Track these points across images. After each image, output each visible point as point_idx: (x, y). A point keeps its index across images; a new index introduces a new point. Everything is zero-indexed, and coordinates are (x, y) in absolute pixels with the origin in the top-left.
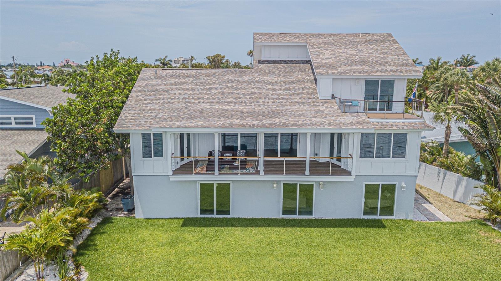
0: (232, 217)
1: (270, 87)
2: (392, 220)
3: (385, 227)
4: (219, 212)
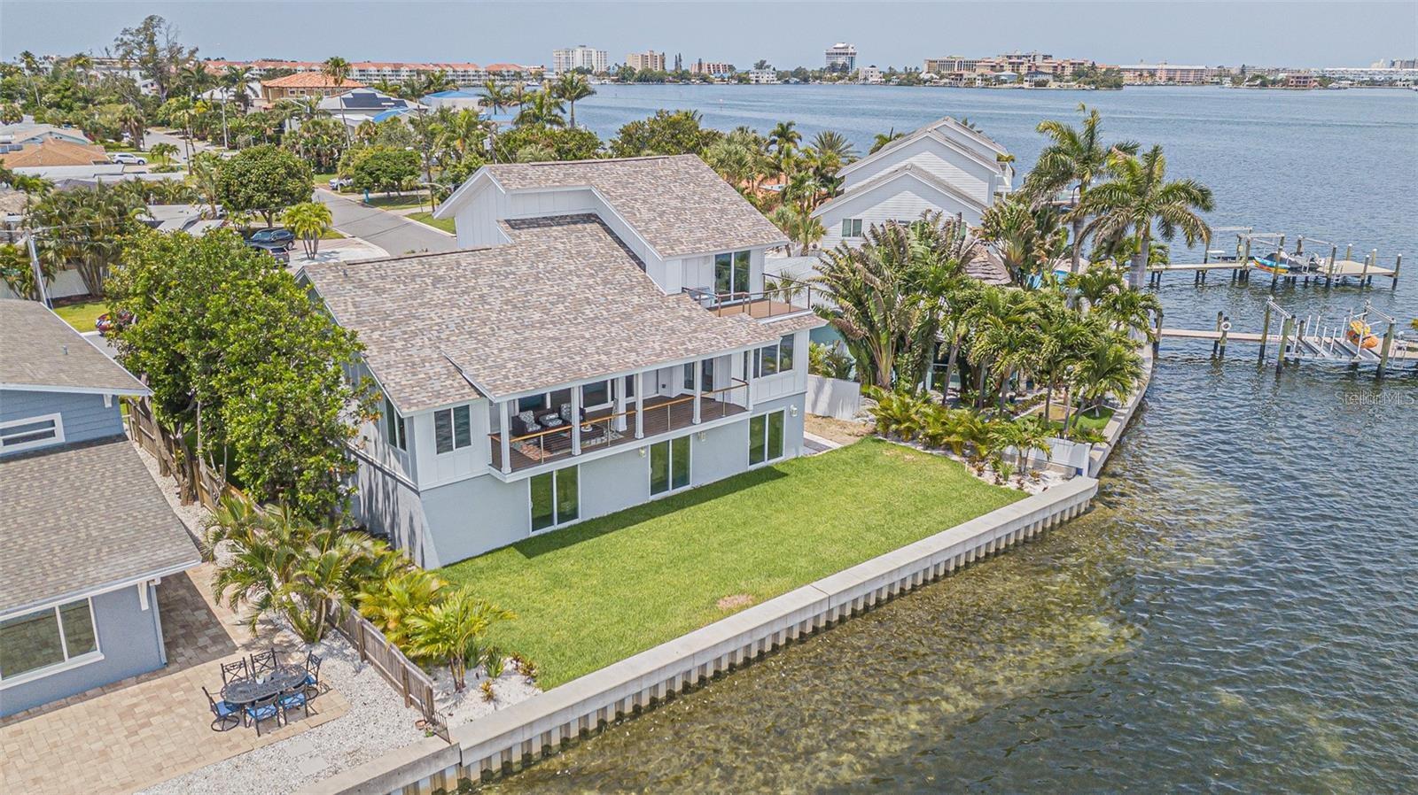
0: (582, 521)
1: (576, 280)
2: (783, 463)
3: (786, 475)
4: (563, 517)
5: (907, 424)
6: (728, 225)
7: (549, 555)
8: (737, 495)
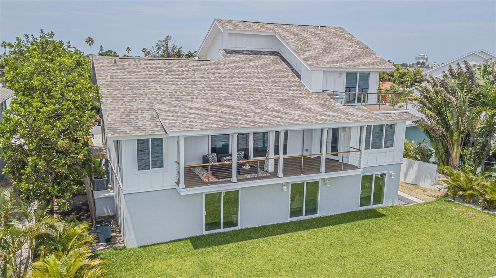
0: (241, 228)
1: (256, 80)
2: (383, 208)
3: (385, 216)
4: (227, 225)
5: (471, 192)
6: (356, 57)
7: (210, 249)
8: (349, 225)
